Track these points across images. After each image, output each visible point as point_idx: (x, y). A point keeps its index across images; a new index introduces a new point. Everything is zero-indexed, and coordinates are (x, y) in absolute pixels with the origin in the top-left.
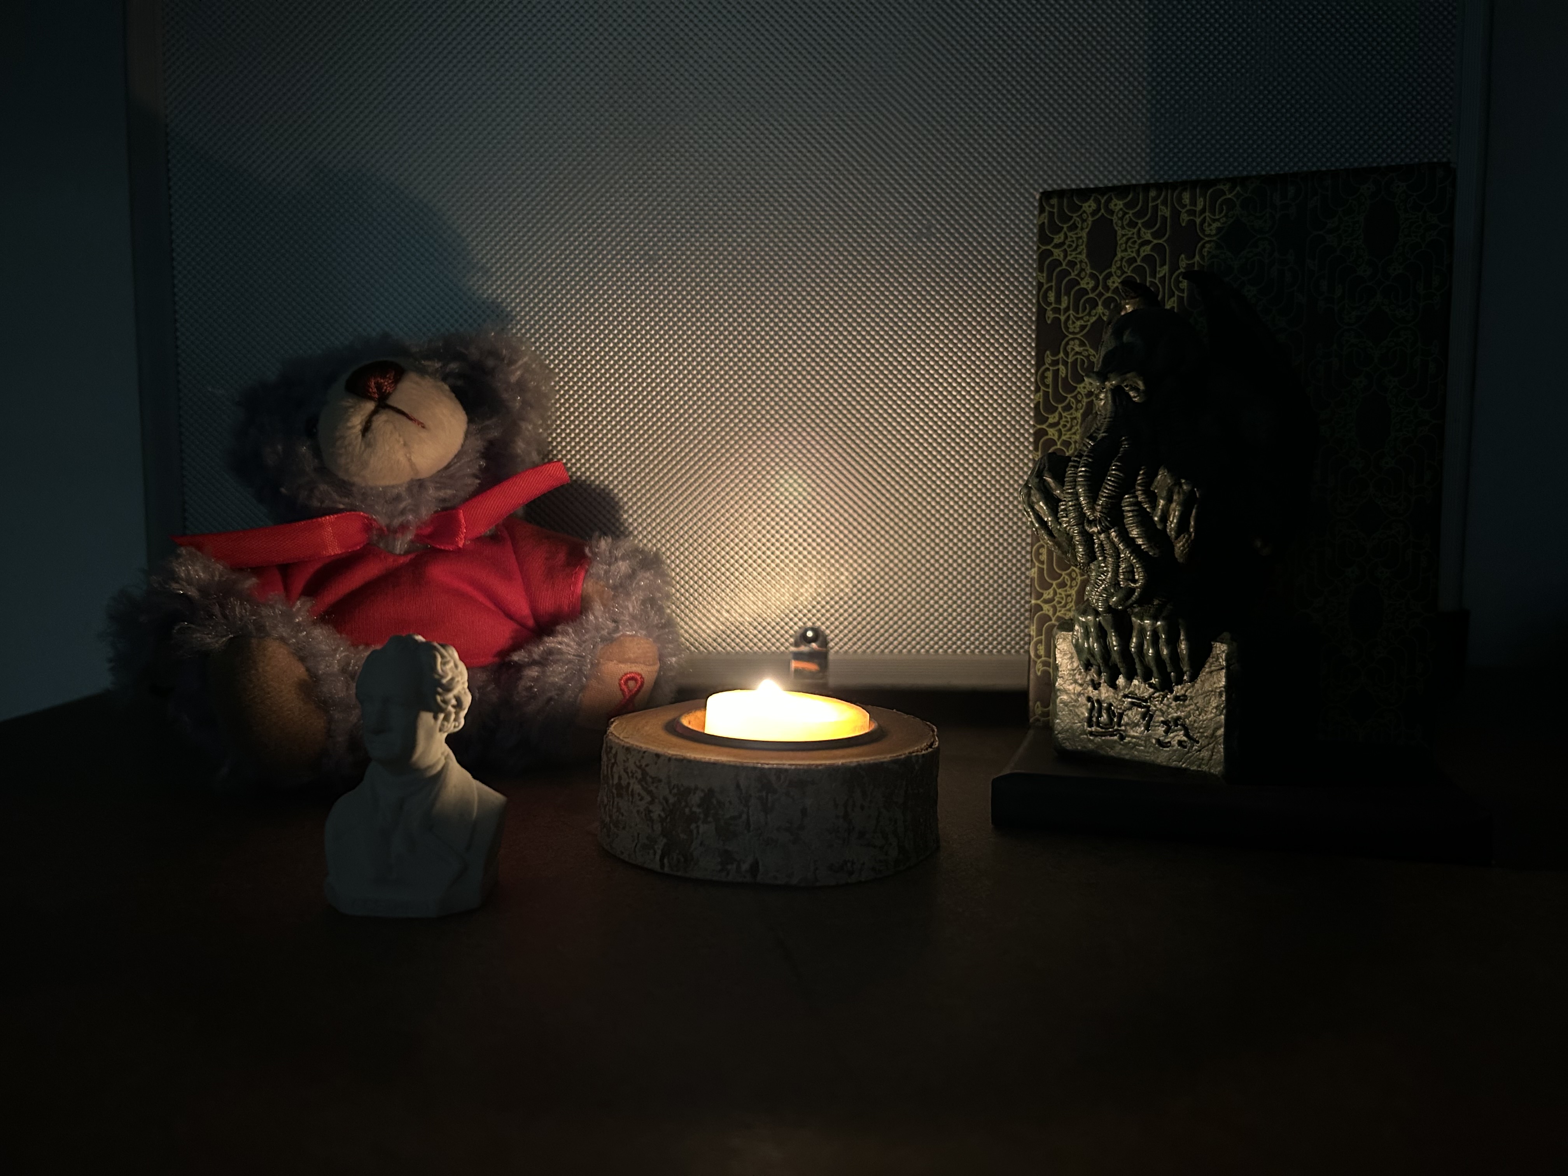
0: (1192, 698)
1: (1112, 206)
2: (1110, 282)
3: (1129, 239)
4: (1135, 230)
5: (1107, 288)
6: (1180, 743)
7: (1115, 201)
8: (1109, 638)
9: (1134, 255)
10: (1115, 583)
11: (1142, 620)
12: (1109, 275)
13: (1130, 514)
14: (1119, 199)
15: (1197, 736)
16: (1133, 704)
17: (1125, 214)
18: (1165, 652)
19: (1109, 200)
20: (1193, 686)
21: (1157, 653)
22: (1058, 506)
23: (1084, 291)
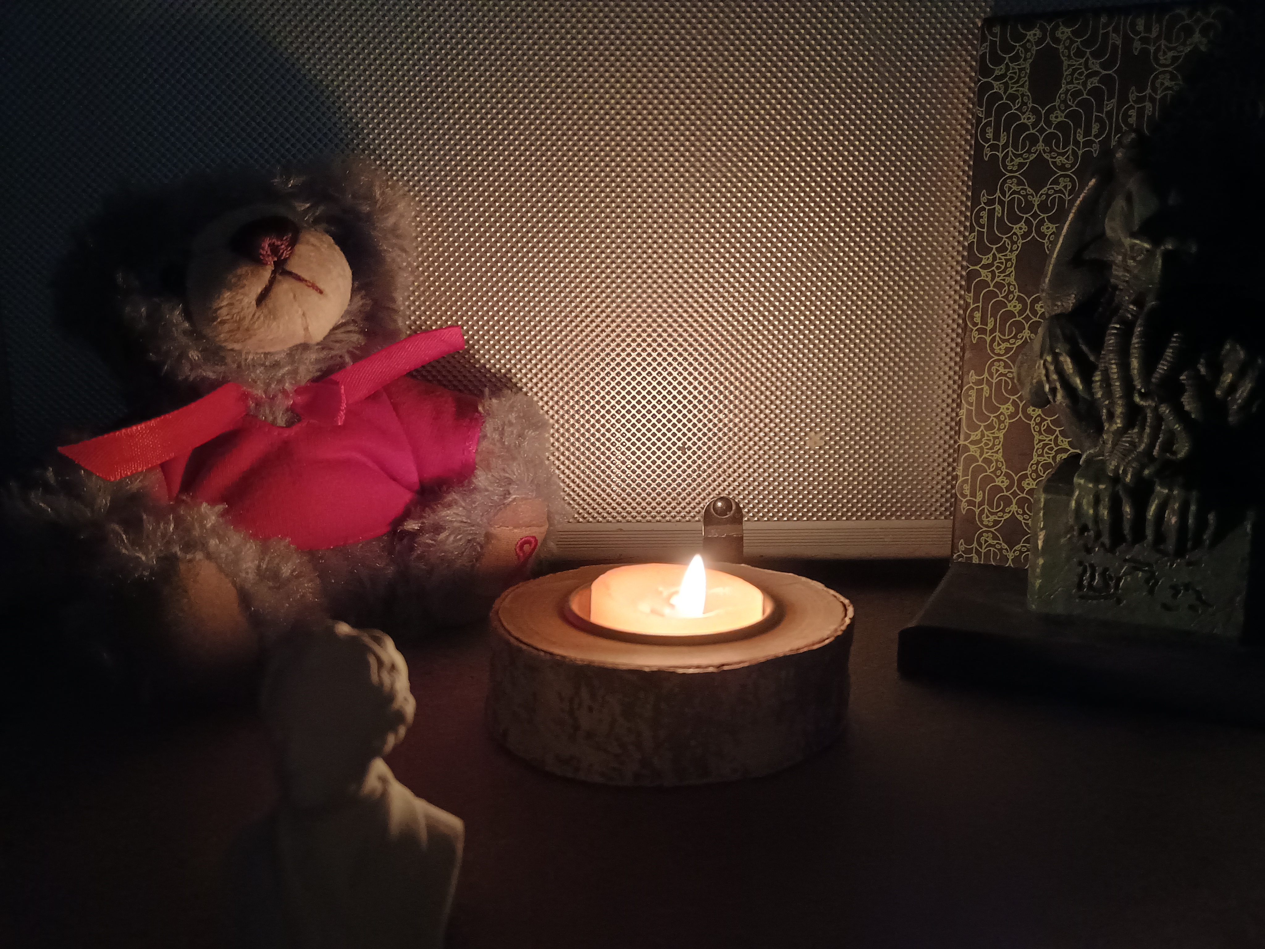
0: (1207, 565)
1: (1058, 34)
2: (1052, 117)
3: (1074, 71)
4: (1083, 60)
5: (1049, 123)
6: (1191, 607)
7: (1062, 28)
10: (1148, 453)
12: (1053, 109)
14: (1068, 27)
15: (1212, 601)
16: (1133, 568)
17: (1072, 42)
19: (1056, 27)
20: (1210, 553)
22: (1091, 377)
23: (1024, 127)
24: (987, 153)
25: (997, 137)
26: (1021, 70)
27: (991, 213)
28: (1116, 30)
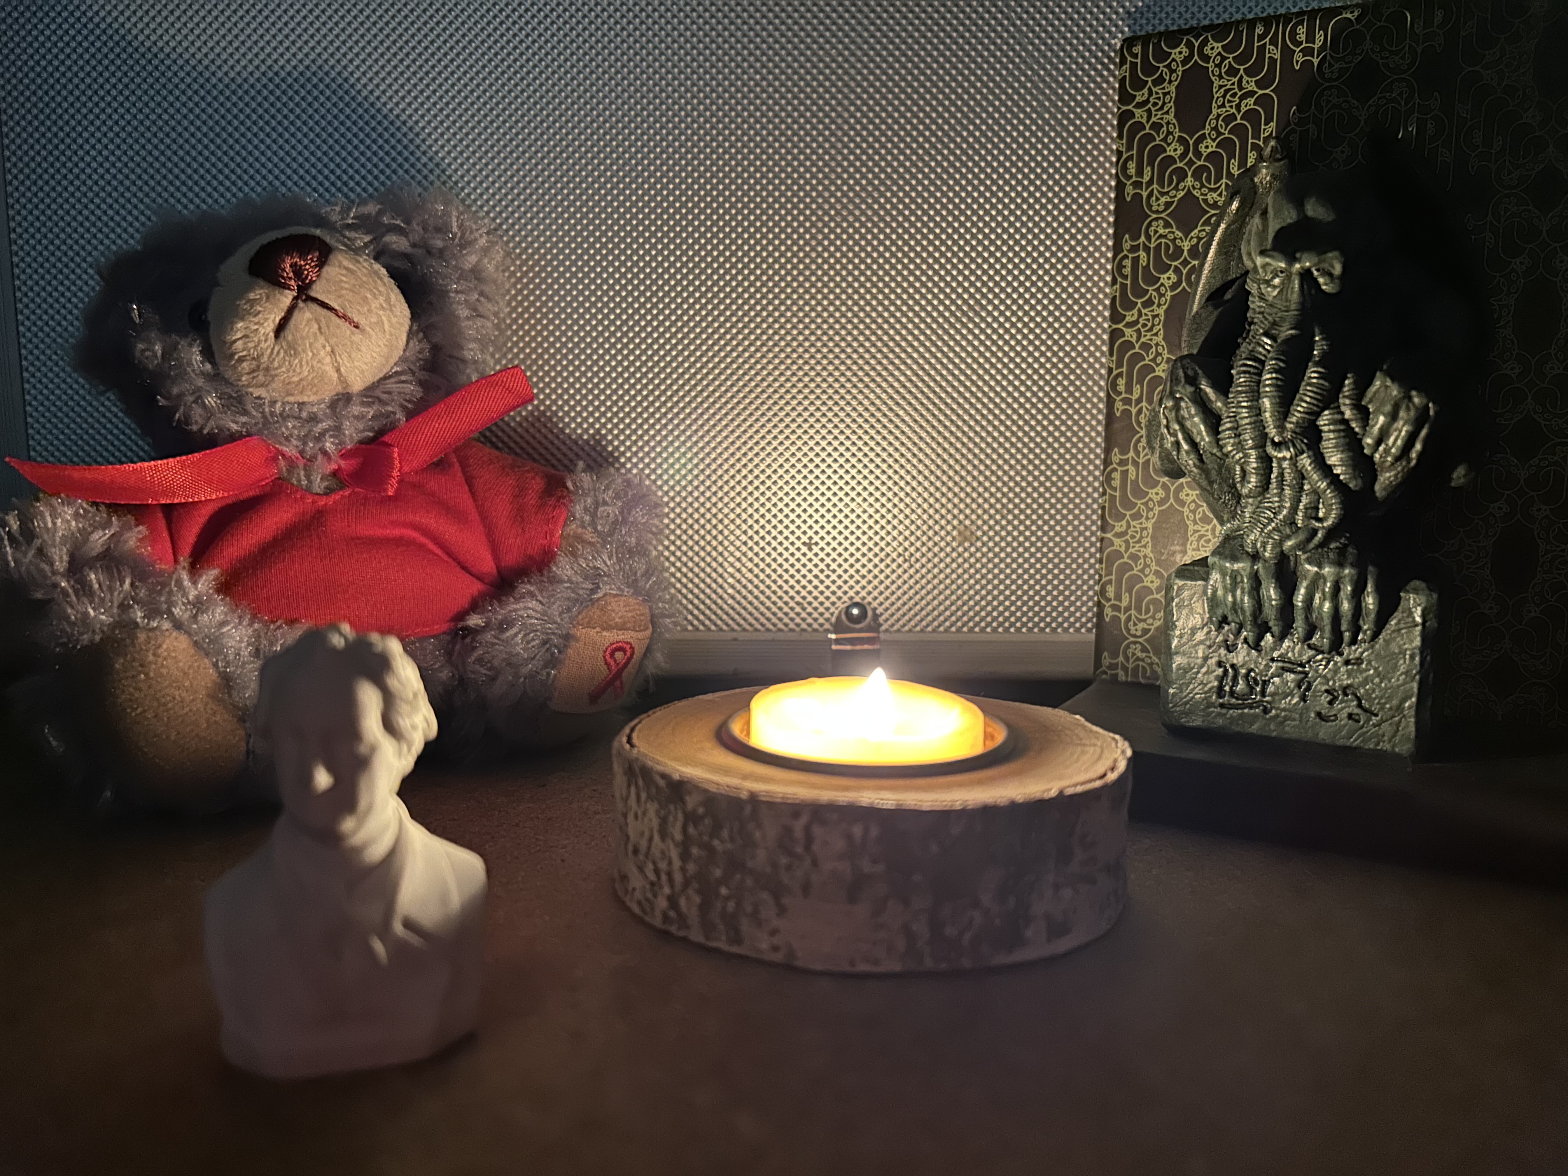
0: (1369, 663)
1: (1207, 50)
2: (1202, 148)
3: (1226, 92)
4: (1236, 79)
5: (1198, 154)
6: (1350, 716)
7: (1212, 43)
8: (1263, 591)
9: (1234, 110)
10: (1291, 521)
11: (1320, 567)
12: (1203, 137)
13: (1332, 435)
14: (1218, 42)
15: (1375, 708)
16: (1283, 668)
17: (1224, 58)
18: (1346, 606)
19: (1205, 42)
20: (1372, 647)
21: (1336, 608)
22: (1219, 425)
23: (1171, 160)
24: (1130, 190)
25: (1140, 172)
26: (1165, 94)
27: (1136, 260)
28: (1274, 42)
